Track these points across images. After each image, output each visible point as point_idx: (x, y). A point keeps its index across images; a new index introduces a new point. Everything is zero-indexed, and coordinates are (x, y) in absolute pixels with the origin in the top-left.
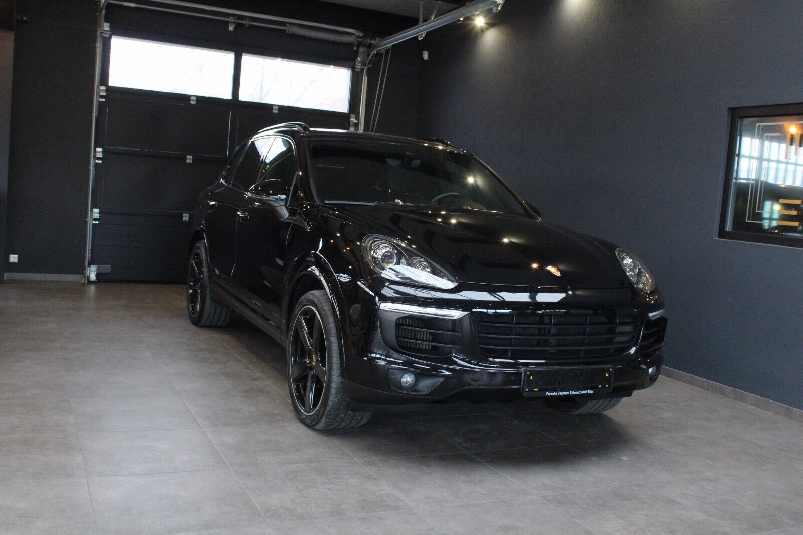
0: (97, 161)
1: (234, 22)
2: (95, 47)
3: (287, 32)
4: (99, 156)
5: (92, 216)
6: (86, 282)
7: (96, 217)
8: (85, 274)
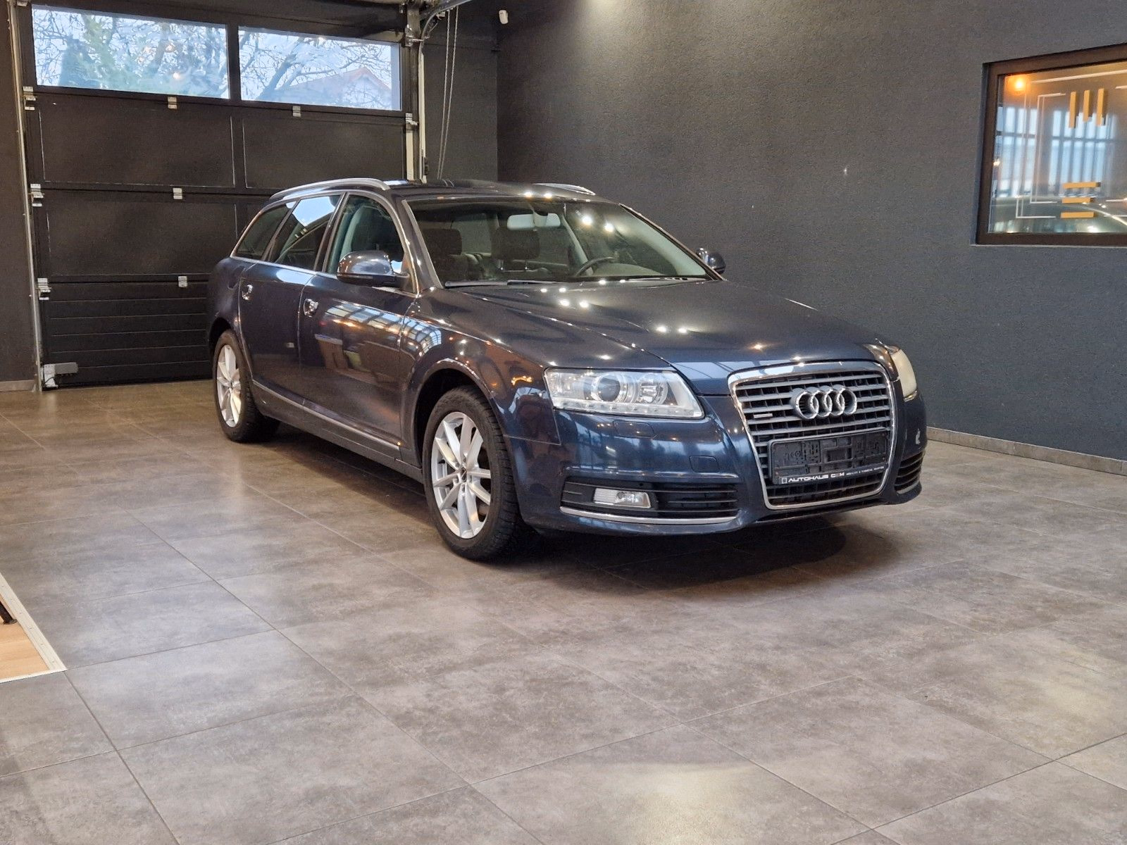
0: (34, 205)
4: (37, 197)
5: (37, 290)
6: (41, 389)
7: (44, 291)
8: (37, 378)
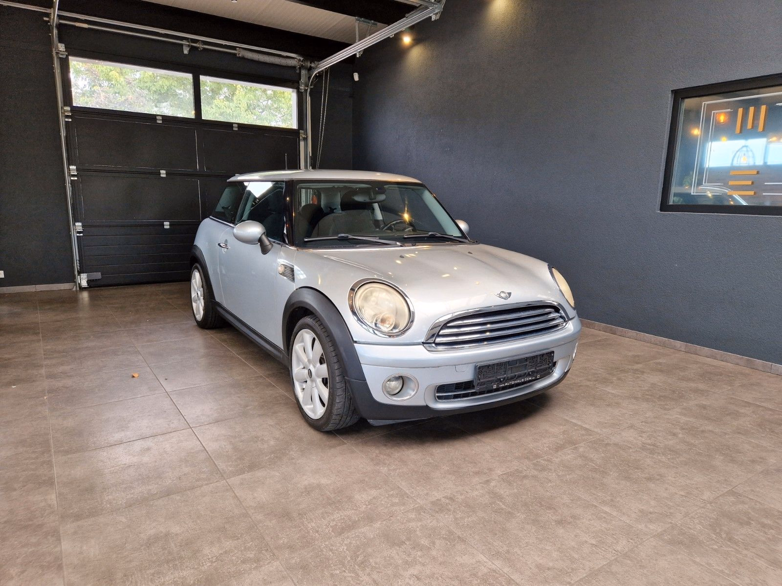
1: (189, 46)
2: (53, 68)
3: (238, 56)
4: (73, 174)
5: (75, 229)
6: (78, 289)
7: (79, 231)
8: (75, 282)
